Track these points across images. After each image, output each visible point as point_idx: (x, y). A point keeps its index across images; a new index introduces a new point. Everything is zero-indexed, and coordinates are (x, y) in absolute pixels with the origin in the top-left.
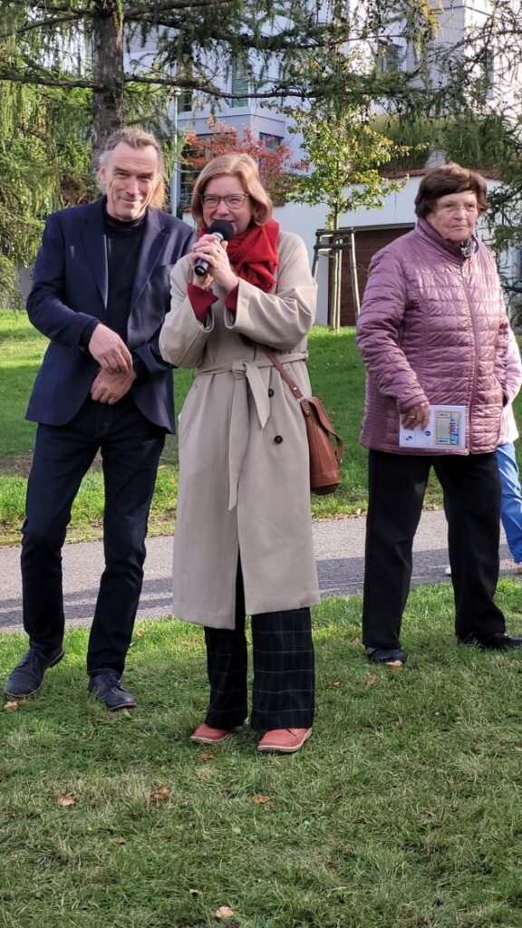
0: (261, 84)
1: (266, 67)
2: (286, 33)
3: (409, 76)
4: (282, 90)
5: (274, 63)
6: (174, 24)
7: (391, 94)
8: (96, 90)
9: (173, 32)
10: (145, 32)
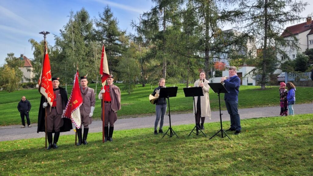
0: (225, 57)
1: (226, 55)
2: (228, 51)
3: (244, 56)
4: (228, 58)
5: (227, 54)
6: (215, 51)
7: (242, 58)
8: (206, 59)
9: (214, 52)
10: (211, 51)
